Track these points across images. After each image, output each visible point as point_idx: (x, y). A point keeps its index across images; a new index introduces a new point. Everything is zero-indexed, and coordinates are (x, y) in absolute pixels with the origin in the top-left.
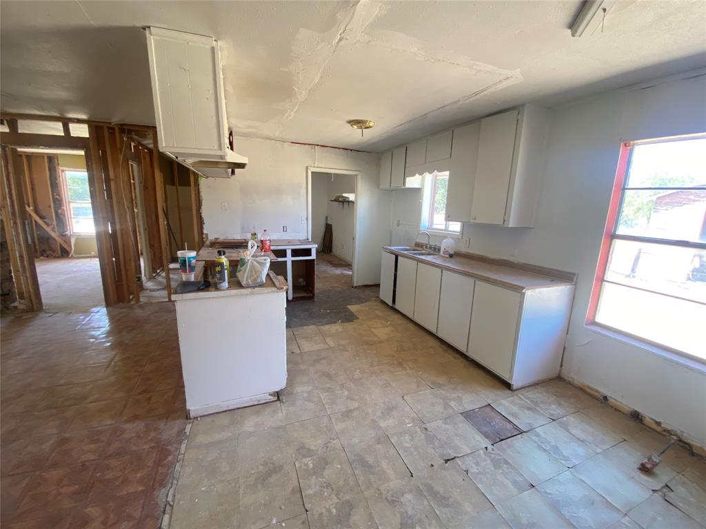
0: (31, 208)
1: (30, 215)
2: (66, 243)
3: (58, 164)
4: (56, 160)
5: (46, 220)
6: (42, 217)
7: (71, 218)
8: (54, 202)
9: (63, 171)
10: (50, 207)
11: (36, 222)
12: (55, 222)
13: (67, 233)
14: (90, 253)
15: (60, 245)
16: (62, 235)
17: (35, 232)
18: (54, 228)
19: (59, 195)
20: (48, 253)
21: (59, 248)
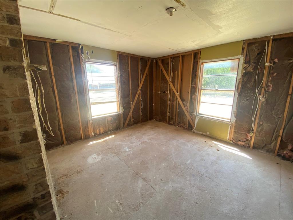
0: (178, 93)
1: (177, 98)
2: (192, 120)
3: (200, 58)
4: (199, 55)
5: (184, 102)
6: (183, 100)
7: (200, 102)
8: (191, 89)
9: (202, 63)
10: (188, 93)
11: (179, 103)
12: (189, 105)
13: (194, 113)
14: (206, 133)
15: (189, 121)
16: (191, 114)
17: (177, 110)
18: (187, 108)
19: (196, 84)
20: (181, 124)
21: (187, 124)
